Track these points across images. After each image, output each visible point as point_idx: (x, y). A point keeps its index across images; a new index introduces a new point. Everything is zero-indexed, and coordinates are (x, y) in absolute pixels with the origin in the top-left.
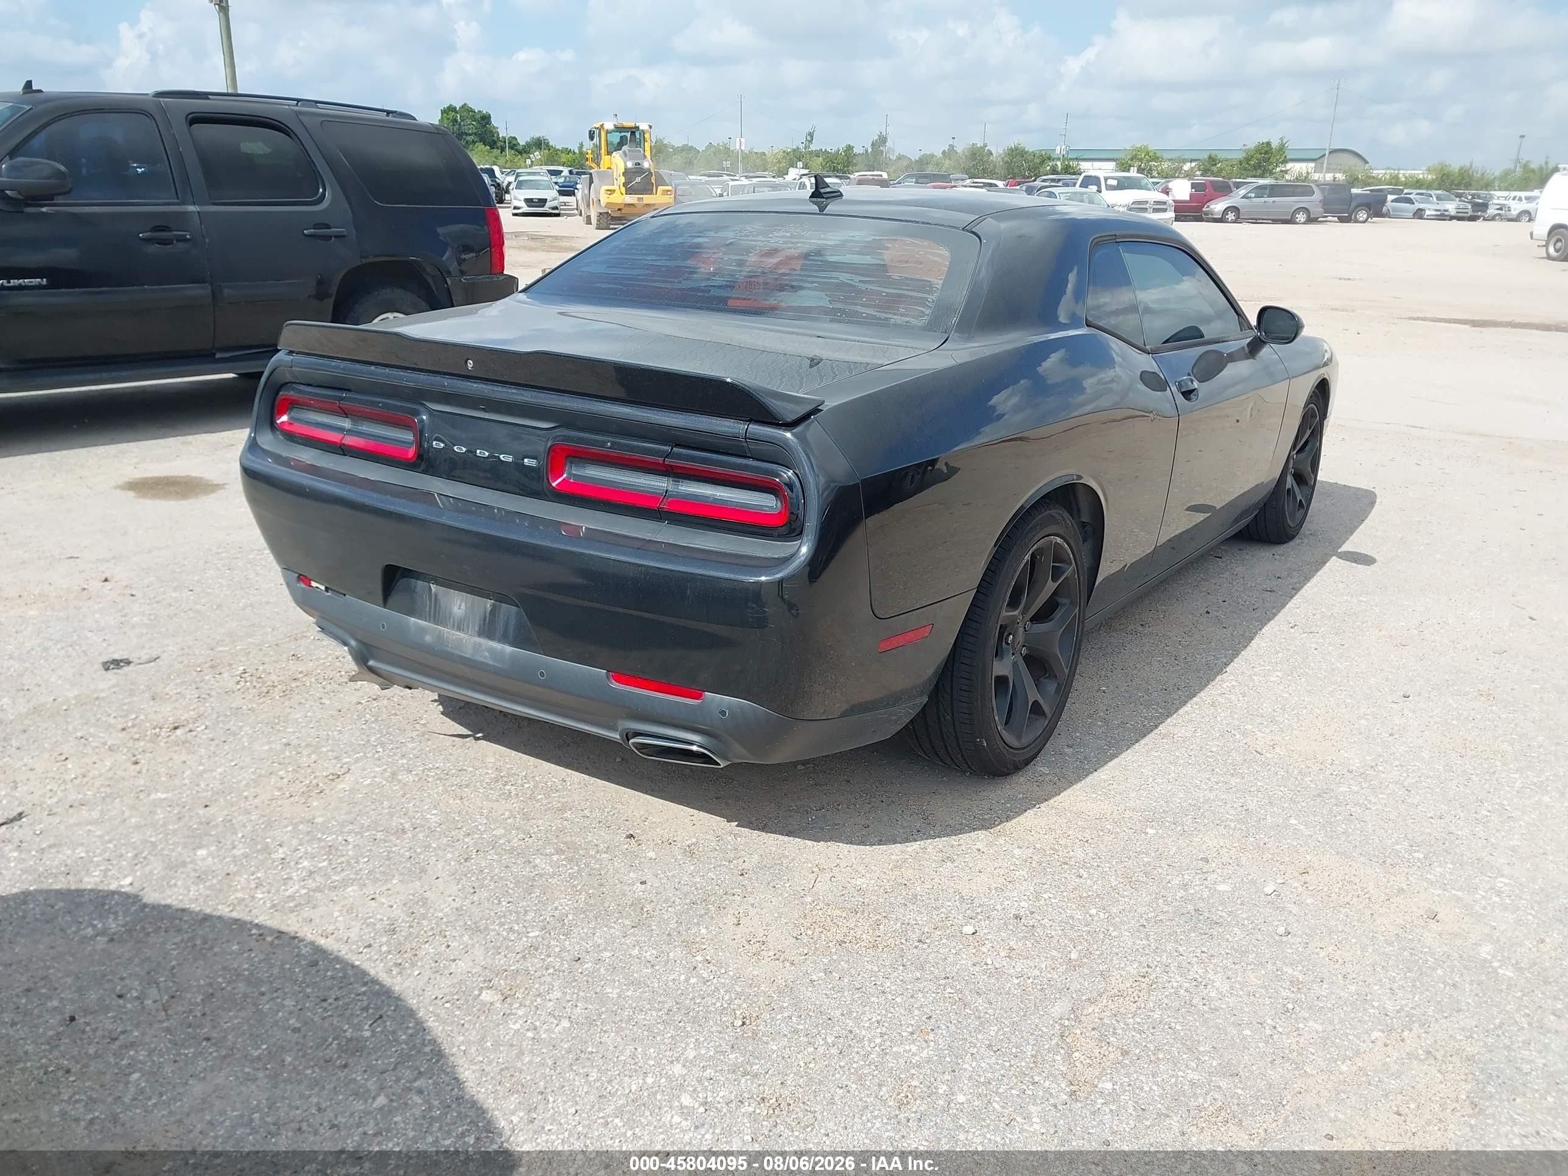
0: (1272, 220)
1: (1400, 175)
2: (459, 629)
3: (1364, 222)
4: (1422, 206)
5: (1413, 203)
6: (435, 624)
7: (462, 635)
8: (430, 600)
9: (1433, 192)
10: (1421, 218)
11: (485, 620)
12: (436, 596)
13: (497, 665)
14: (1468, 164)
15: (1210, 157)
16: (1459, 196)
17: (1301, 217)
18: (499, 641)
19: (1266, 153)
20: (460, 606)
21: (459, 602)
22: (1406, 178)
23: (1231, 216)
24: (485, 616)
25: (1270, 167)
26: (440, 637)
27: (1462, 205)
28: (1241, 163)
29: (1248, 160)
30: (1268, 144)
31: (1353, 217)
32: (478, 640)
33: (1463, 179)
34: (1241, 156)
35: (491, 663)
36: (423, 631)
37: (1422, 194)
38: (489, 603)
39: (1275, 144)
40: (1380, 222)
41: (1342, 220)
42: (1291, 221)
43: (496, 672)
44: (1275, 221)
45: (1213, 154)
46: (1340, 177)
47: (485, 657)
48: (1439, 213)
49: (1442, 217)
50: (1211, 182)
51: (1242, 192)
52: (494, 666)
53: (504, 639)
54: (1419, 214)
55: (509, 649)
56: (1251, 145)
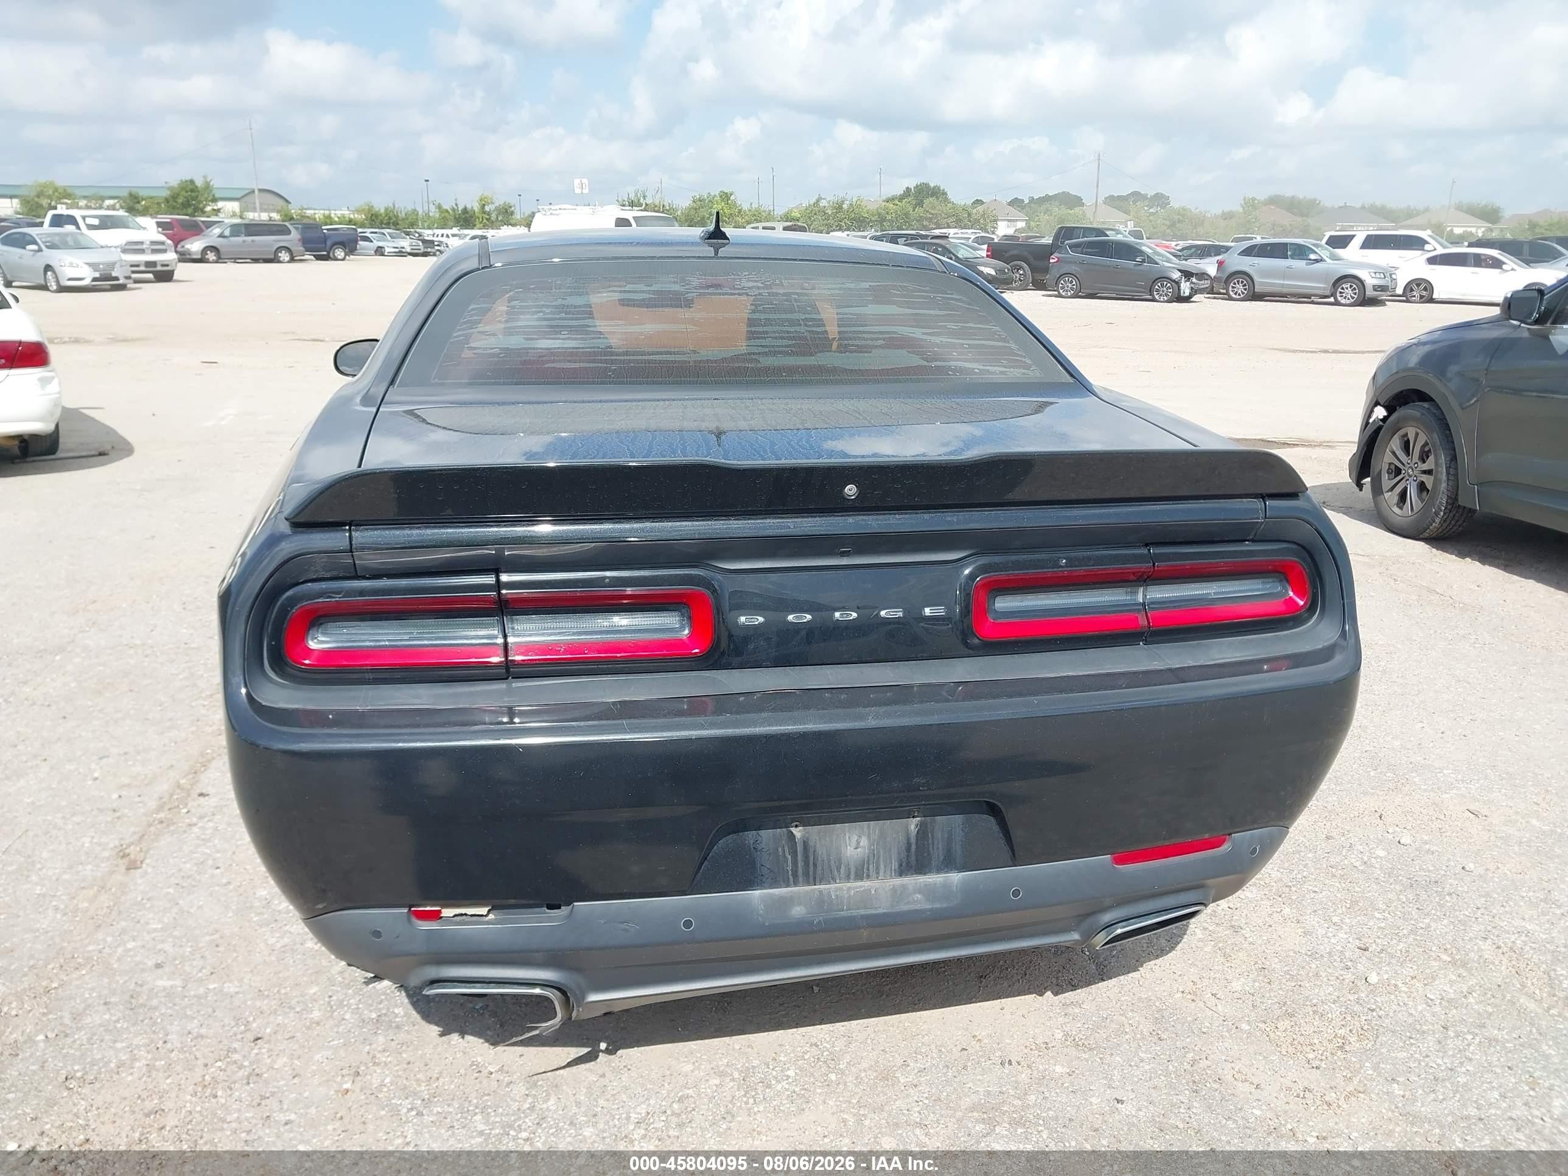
0: (252, 259)
1: (332, 215)
2: (859, 877)
3: (343, 260)
4: (381, 244)
5: (372, 241)
6: (809, 884)
7: (865, 884)
8: (794, 854)
9: (386, 231)
10: (383, 255)
11: (908, 850)
12: (805, 844)
13: (937, 905)
14: (391, 205)
15: (131, 195)
16: (408, 234)
17: (284, 256)
18: (939, 870)
19: (192, 191)
20: (858, 843)
21: (855, 838)
22: (339, 218)
23: (211, 256)
24: (909, 844)
25: (201, 206)
26: (822, 901)
27: (414, 242)
28: (167, 201)
29: (174, 197)
30: (192, 182)
31: (331, 255)
32: (898, 881)
33: (390, 218)
34: (165, 193)
35: (928, 906)
36: (785, 903)
37: (375, 233)
38: (913, 824)
39: (199, 183)
40: (359, 260)
41: (319, 258)
42: (274, 260)
43: (936, 916)
44: (256, 261)
45: (134, 191)
46: (275, 216)
47: (918, 902)
48: (397, 250)
49: (401, 253)
50: (177, 220)
51: (217, 231)
52: (931, 910)
53: (949, 864)
54: (380, 251)
55: (956, 877)
56: (174, 182)
